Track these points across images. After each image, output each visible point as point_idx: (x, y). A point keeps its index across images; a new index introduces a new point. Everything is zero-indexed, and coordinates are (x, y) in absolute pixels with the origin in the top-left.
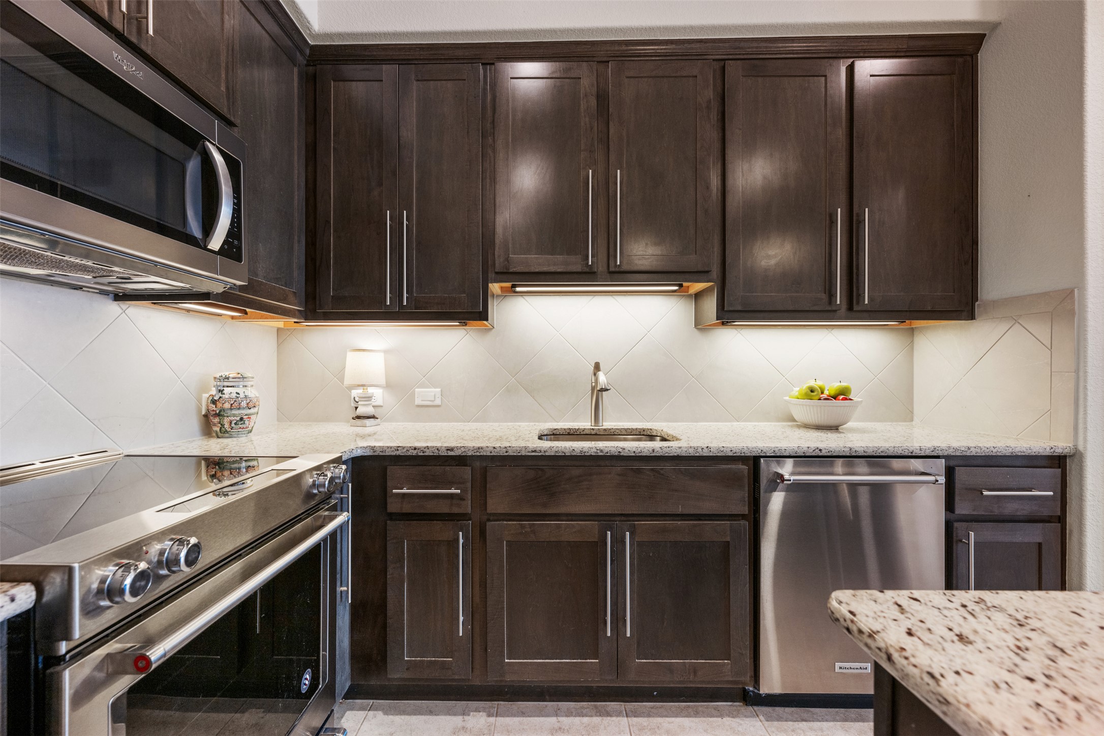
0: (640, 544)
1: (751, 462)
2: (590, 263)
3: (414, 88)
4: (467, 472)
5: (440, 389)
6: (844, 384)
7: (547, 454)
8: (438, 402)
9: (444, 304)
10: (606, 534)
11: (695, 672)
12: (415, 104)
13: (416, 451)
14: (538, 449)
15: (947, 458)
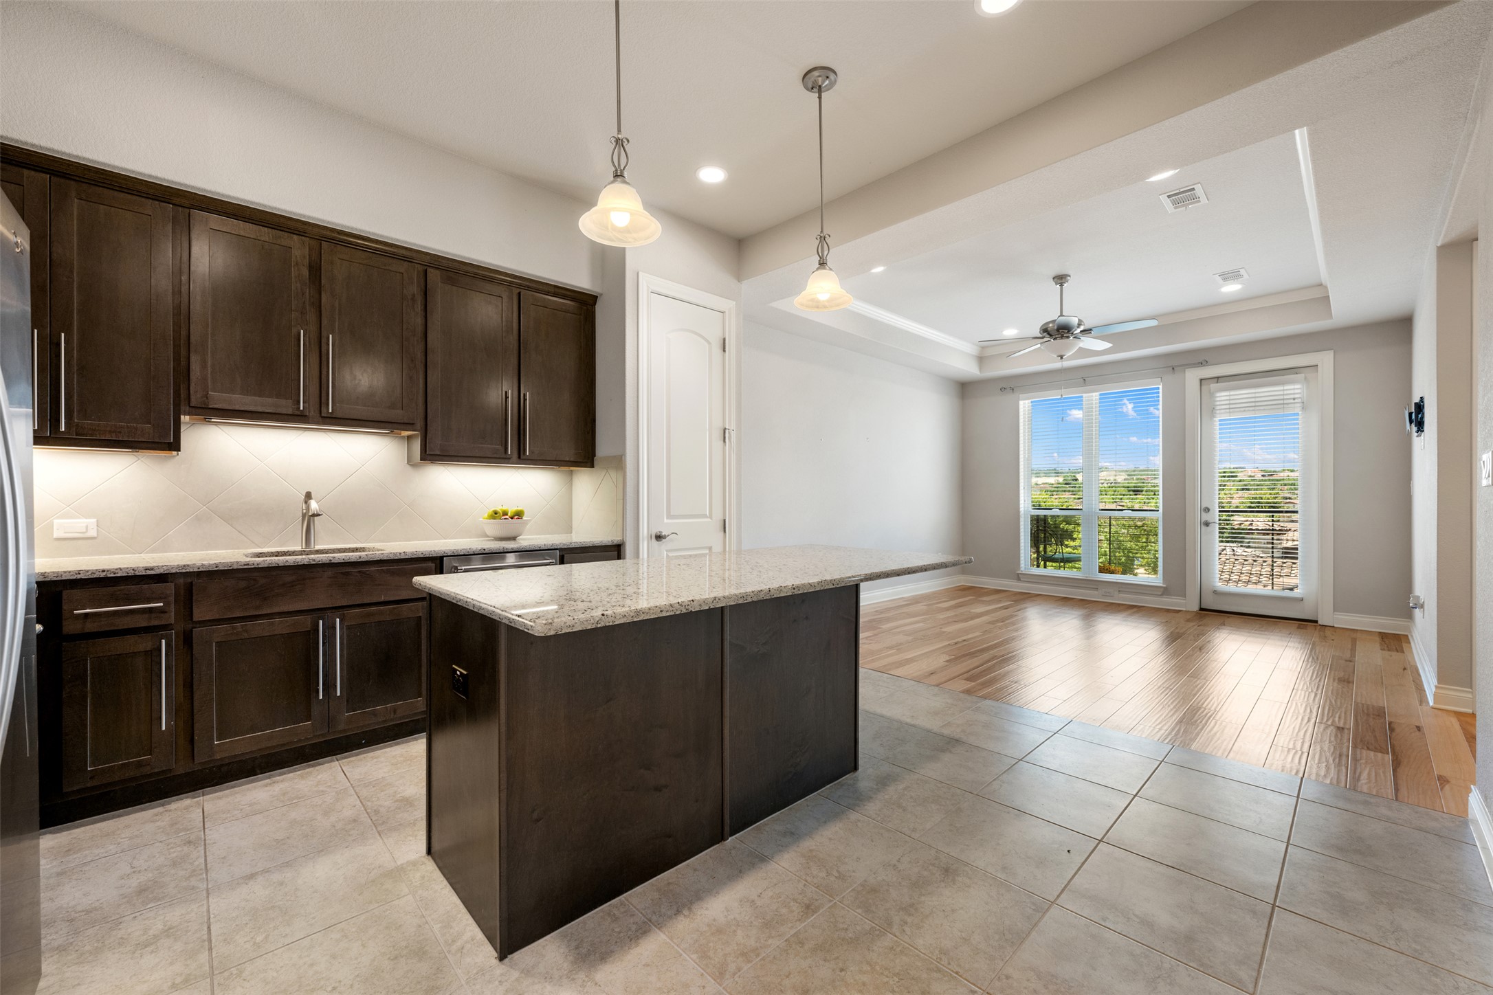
0: (349, 627)
1: (438, 561)
2: (302, 408)
3: (75, 205)
4: (169, 588)
5: (95, 520)
6: (520, 509)
7: (260, 566)
8: (93, 533)
9: (120, 432)
10: (318, 623)
11: (395, 712)
12: (75, 222)
13: (104, 574)
14: (250, 563)
15: (560, 550)
